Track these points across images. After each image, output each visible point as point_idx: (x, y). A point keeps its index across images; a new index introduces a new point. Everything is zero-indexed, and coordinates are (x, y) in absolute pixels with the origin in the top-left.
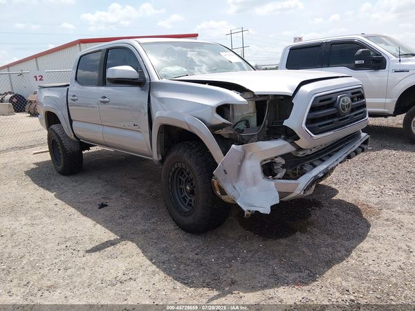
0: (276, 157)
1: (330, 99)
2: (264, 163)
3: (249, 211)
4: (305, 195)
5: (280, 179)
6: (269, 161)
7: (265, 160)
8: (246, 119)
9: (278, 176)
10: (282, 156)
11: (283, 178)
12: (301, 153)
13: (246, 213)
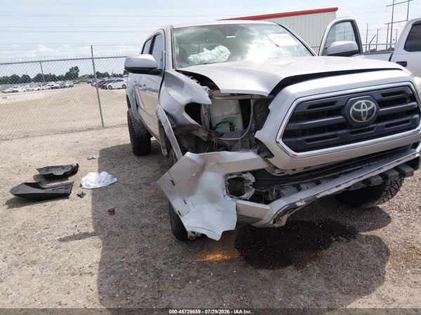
0: (244, 173)
1: (332, 103)
2: (229, 178)
3: (194, 233)
4: (276, 225)
5: (246, 200)
6: (236, 176)
7: (231, 175)
8: (230, 121)
9: (245, 196)
10: (252, 172)
11: (251, 200)
12: (277, 172)
13: (189, 234)
